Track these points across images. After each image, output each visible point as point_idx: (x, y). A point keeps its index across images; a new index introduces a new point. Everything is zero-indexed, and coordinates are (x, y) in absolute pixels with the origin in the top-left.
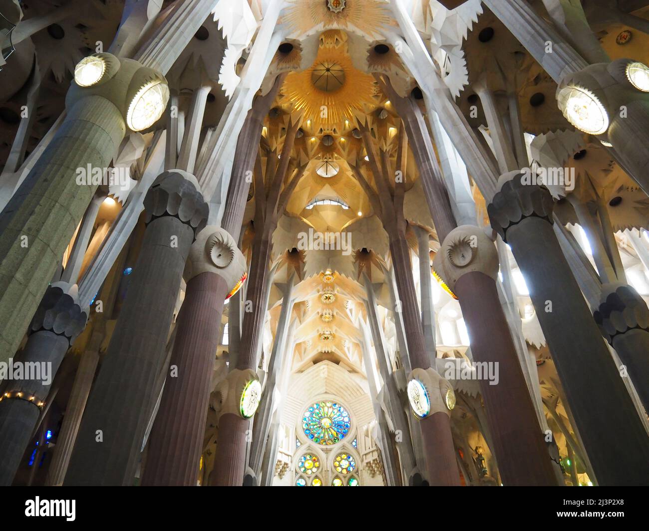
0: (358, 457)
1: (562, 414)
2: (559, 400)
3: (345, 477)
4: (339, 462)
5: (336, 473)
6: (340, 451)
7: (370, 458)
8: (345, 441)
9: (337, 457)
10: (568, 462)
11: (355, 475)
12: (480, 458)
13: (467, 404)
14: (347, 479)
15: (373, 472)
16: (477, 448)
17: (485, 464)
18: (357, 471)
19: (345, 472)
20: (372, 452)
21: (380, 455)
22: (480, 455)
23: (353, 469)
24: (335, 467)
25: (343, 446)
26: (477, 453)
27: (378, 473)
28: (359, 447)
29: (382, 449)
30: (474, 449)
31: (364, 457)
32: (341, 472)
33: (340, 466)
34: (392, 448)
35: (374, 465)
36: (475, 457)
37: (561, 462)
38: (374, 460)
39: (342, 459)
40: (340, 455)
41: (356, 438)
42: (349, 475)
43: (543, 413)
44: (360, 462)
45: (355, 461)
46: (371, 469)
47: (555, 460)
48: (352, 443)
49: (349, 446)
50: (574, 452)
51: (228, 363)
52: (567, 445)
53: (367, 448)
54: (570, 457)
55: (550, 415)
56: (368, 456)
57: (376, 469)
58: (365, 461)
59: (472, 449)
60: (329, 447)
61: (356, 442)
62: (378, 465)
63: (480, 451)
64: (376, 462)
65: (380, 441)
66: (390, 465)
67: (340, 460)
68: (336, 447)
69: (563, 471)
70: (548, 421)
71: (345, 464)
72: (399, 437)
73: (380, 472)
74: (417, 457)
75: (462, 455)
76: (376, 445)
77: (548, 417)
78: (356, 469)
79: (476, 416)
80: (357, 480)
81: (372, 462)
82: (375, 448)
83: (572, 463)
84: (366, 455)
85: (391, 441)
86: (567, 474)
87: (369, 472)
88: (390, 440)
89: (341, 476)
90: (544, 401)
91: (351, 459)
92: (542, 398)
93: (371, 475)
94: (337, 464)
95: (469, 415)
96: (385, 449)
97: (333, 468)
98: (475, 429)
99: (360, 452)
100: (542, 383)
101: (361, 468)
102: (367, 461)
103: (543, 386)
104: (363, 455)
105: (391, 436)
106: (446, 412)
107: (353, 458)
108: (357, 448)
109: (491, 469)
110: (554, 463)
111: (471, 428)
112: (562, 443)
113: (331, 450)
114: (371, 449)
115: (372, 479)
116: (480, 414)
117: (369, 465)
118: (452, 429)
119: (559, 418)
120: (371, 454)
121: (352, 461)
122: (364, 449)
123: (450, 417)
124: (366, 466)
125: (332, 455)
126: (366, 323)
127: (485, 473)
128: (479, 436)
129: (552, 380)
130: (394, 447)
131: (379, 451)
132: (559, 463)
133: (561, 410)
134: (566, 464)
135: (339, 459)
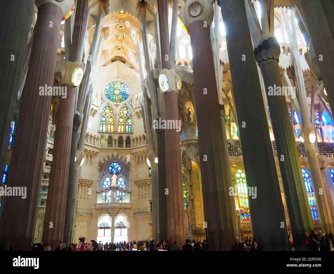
0: (132, 109)
1: (230, 96)
2: (230, 90)
3: (125, 118)
4: (123, 111)
5: (121, 116)
6: (123, 106)
7: (138, 110)
8: (126, 101)
9: (122, 108)
10: (228, 118)
11: (130, 117)
12: (189, 113)
13: (187, 88)
14: (126, 119)
15: (139, 116)
16: (189, 109)
17: (191, 116)
18: (131, 116)
19: (125, 115)
20: (139, 107)
21: (143, 109)
22: (190, 112)
23: (129, 114)
24: (120, 113)
25: (125, 104)
26: (188, 111)
27: (141, 117)
28: (133, 104)
29: (144, 106)
30: (187, 109)
31: (135, 109)
32: (123, 116)
33: (123, 113)
34: (149, 106)
35: (139, 113)
36: (187, 112)
37: (225, 117)
38: (139, 111)
39: (124, 110)
40: (123, 107)
41: (131, 100)
42: (127, 117)
43: (221, 95)
44: (133, 112)
45: (130, 111)
46: (138, 115)
47: (223, 116)
48: (129, 103)
49: (128, 104)
50: (232, 114)
51: (64, 58)
52: (230, 110)
53: (137, 105)
54: (230, 115)
55: (224, 96)
56: (137, 109)
57: (140, 115)
58: (135, 111)
59: (186, 108)
60: (118, 104)
61: (131, 102)
62: (141, 114)
63: (190, 110)
64: (140, 112)
65: (143, 103)
66: (147, 114)
67: (123, 110)
68: (122, 104)
69: (225, 121)
70: (223, 99)
71: (125, 112)
72: (153, 101)
73: (142, 116)
74: (160, 111)
75: (181, 111)
76: (141, 104)
77: (223, 97)
78: (130, 115)
79: (190, 94)
80: (131, 119)
81: (138, 112)
82: (140, 106)
83: (230, 118)
84: (136, 108)
85: (149, 103)
86: (227, 122)
87: (137, 116)
88: (148, 102)
89: (123, 117)
90: (223, 90)
91: (128, 110)
92: (222, 88)
93: (138, 118)
94: (121, 112)
95: (187, 93)
96: (145, 106)
97: (119, 113)
98: (189, 100)
99: (133, 107)
100: (224, 81)
101: (133, 114)
102: (136, 111)
103: (224, 82)
104: (135, 108)
105: (149, 101)
106: (177, 91)
107: (130, 110)
108: (131, 105)
109: (194, 118)
110: (222, 117)
111: (187, 99)
112: (227, 109)
113: (119, 105)
114: (139, 106)
116: (193, 94)
117: (137, 113)
118: (178, 99)
119: (228, 98)
120: (138, 108)
121: (129, 111)
122: (135, 106)
123: (178, 93)
124: (136, 114)
125: (119, 107)
126: (141, 43)
127: (190, 120)
128: (190, 103)
129: (229, 80)
130: (149, 105)
131: (142, 107)
132: (224, 118)
133: (230, 94)
134: (227, 119)
135: (122, 109)
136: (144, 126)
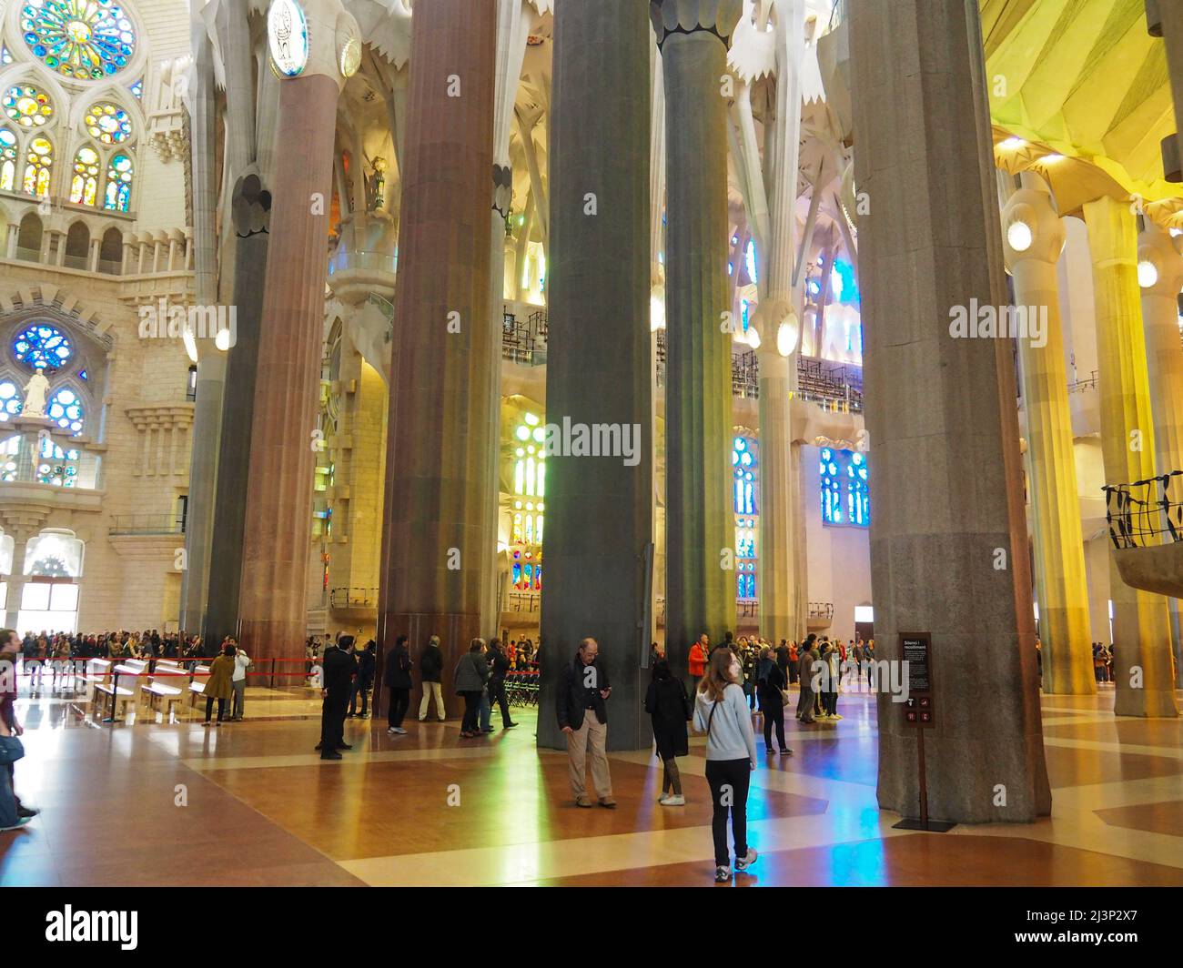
0: (139, 118)
1: (539, 142)
2: (544, 117)
3: (106, 149)
4: (98, 117)
5: (88, 138)
6: (102, 97)
7: (166, 127)
8: (117, 80)
9: (94, 106)
10: (521, 221)
11: (129, 151)
12: (377, 179)
13: (380, 77)
14: (110, 153)
15: (166, 154)
16: (376, 159)
17: (383, 190)
18: (134, 145)
19: (107, 139)
20: (173, 116)
21: (187, 126)
22: (378, 173)
23: (127, 138)
24: (88, 125)
25: (112, 89)
26: (374, 168)
27: (177, 157)
28: (146, 100)
29: (193, 113)
30: (371, 159)
31: (154, 121)
32: (98, 138)
33: (98, 125)
34: (215, 118)
35: (171, 142)
36: (370, 173)
37: (510, 218)
38: (173, 133)
39: (104, 113)
40: (101, 104)
41: (141, 81)
42: (115, 148)
43: (507, 132)
44: (142, 131)
45: (131, 125)
46: (164, 146)
47: (501, 211)
48: (131, 88)
49: (123, 91)
50: (535, 209)
52: (530, 194)
53: (163, 107)
54: (527, 213)
55: (519, 138)
56: (161, 121)
57: (174, 149)
58: (155, 130)
59: (366, 156)
60: (78, 83)
61: (141, 89)
62: (179, 144)
63: (381, 166)
64: (176, 136)
65: (192, 100)
66: (205, 149)
67: (100, 114)
68: (97, 87)
69: (509, 231)
70: (512, 148)
71: (110, 125)
72: (235, 100)
73: (182, 156)
74: (261, 147)
75: (346, 164)
76: (182, 104)
77: (515, 140)
78: (131, 141)
79: (391, 103)
80: (131, 161)
81: (168, 134)
82: (178, 110)
83: (527, 223)
84: (158, 118)
85: (216, 104)
86: (513, 237)
87: (159, 151)
88: (212, 102)
89: (95, 143)
90: (517, 112)
91: (125, 118)
92: (516, 104)
93: (162, 158)
94: (92, 120)
95: (379, 97)
96: (199, 115)
97: (83, 127)
98: (381, 126)
99: (147, 110)
100: (525, 78)
101: (143, 139)
102: (158, 130)
103: (525, 84)
104: (154, 117)
105: (217, 98)
106: (337, 79)
107: (130, 119)
108: (140, 100)
109: (392, 202)
110: (496, 214)
111: (376, 121)
112: (521, 186)
113: (82, 90)
114: (171, 111)
115: (163, 166)
116: (400, 101)
117: (161, 138)
118: (340, 113)
119: (531, 146)
120: (169, 118)
121: (125, 123)
122: (156, 105)
123: (341, 90)
124: (155, 140)
125: (84, 100)
127: (378, 204)
128: (386, 139)
129: (544, 77)
130: (218, 116)
131: (186, 118)
132: (506, 217)
133: (540, 135)
134: (516, 223)
135: (97, 111)
136: (186, 196)
